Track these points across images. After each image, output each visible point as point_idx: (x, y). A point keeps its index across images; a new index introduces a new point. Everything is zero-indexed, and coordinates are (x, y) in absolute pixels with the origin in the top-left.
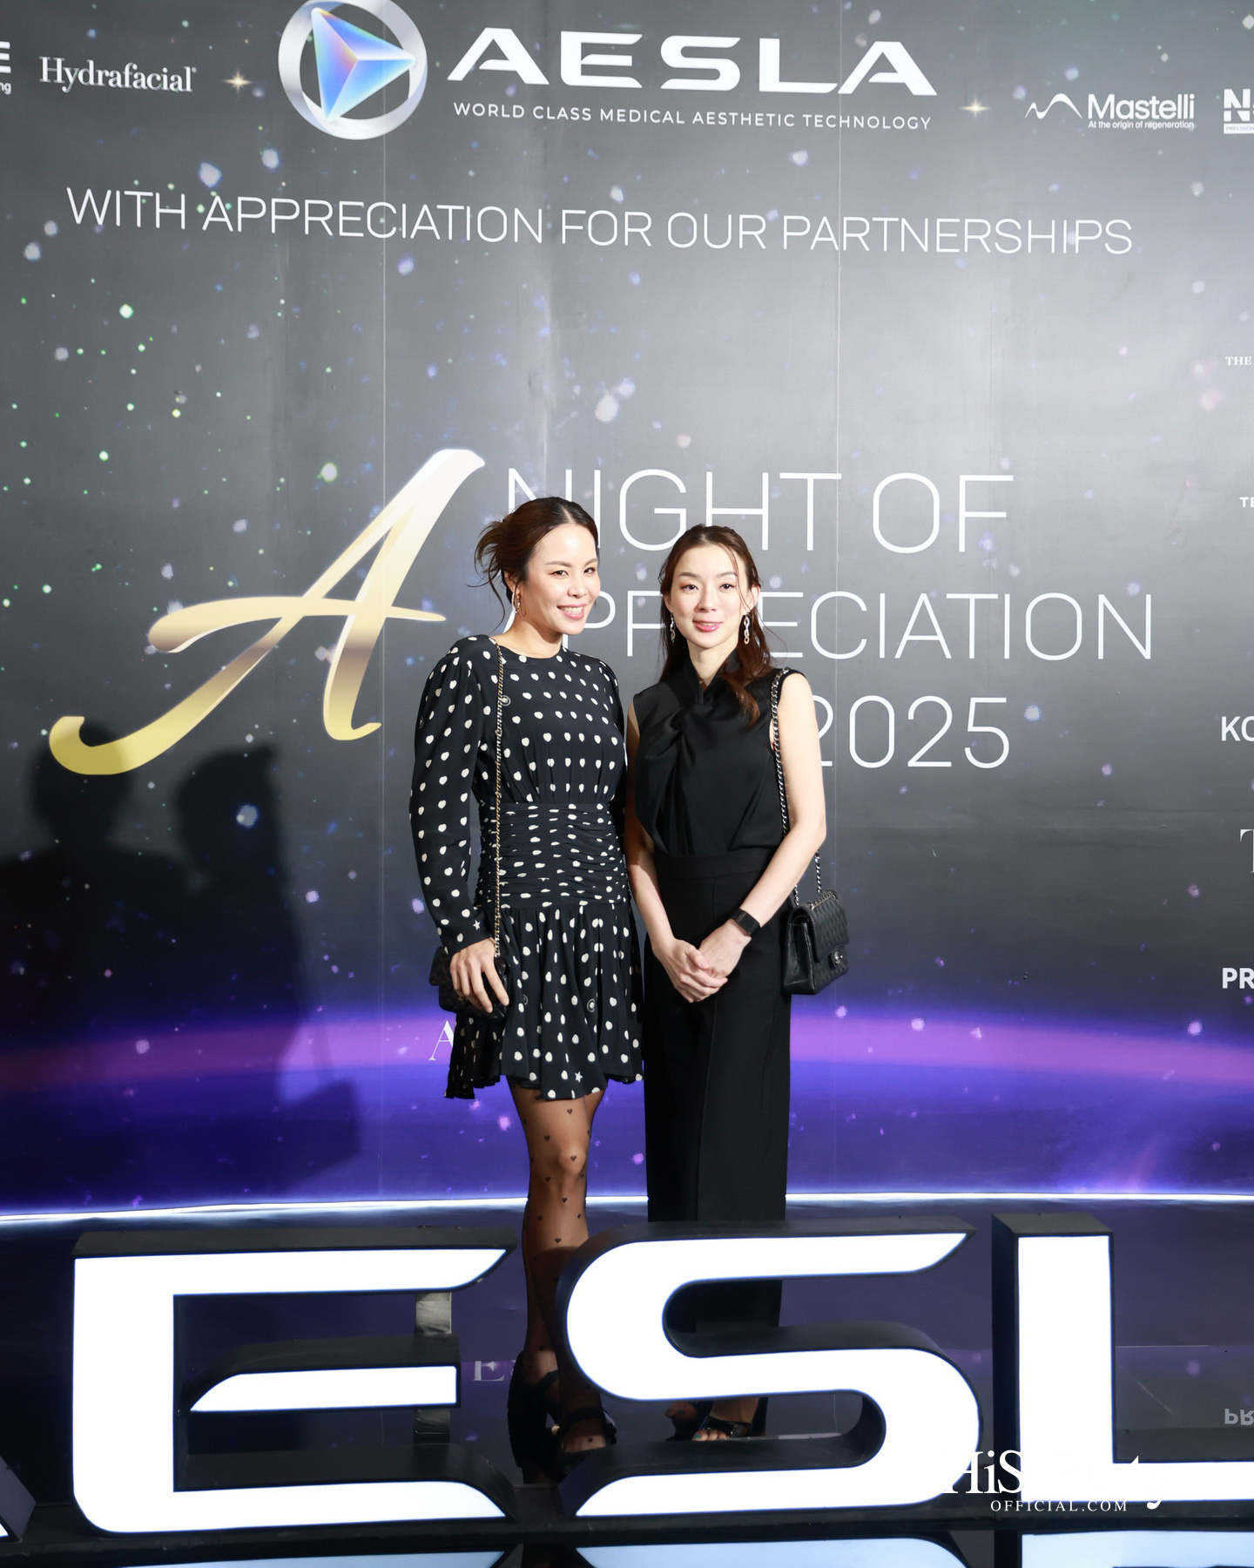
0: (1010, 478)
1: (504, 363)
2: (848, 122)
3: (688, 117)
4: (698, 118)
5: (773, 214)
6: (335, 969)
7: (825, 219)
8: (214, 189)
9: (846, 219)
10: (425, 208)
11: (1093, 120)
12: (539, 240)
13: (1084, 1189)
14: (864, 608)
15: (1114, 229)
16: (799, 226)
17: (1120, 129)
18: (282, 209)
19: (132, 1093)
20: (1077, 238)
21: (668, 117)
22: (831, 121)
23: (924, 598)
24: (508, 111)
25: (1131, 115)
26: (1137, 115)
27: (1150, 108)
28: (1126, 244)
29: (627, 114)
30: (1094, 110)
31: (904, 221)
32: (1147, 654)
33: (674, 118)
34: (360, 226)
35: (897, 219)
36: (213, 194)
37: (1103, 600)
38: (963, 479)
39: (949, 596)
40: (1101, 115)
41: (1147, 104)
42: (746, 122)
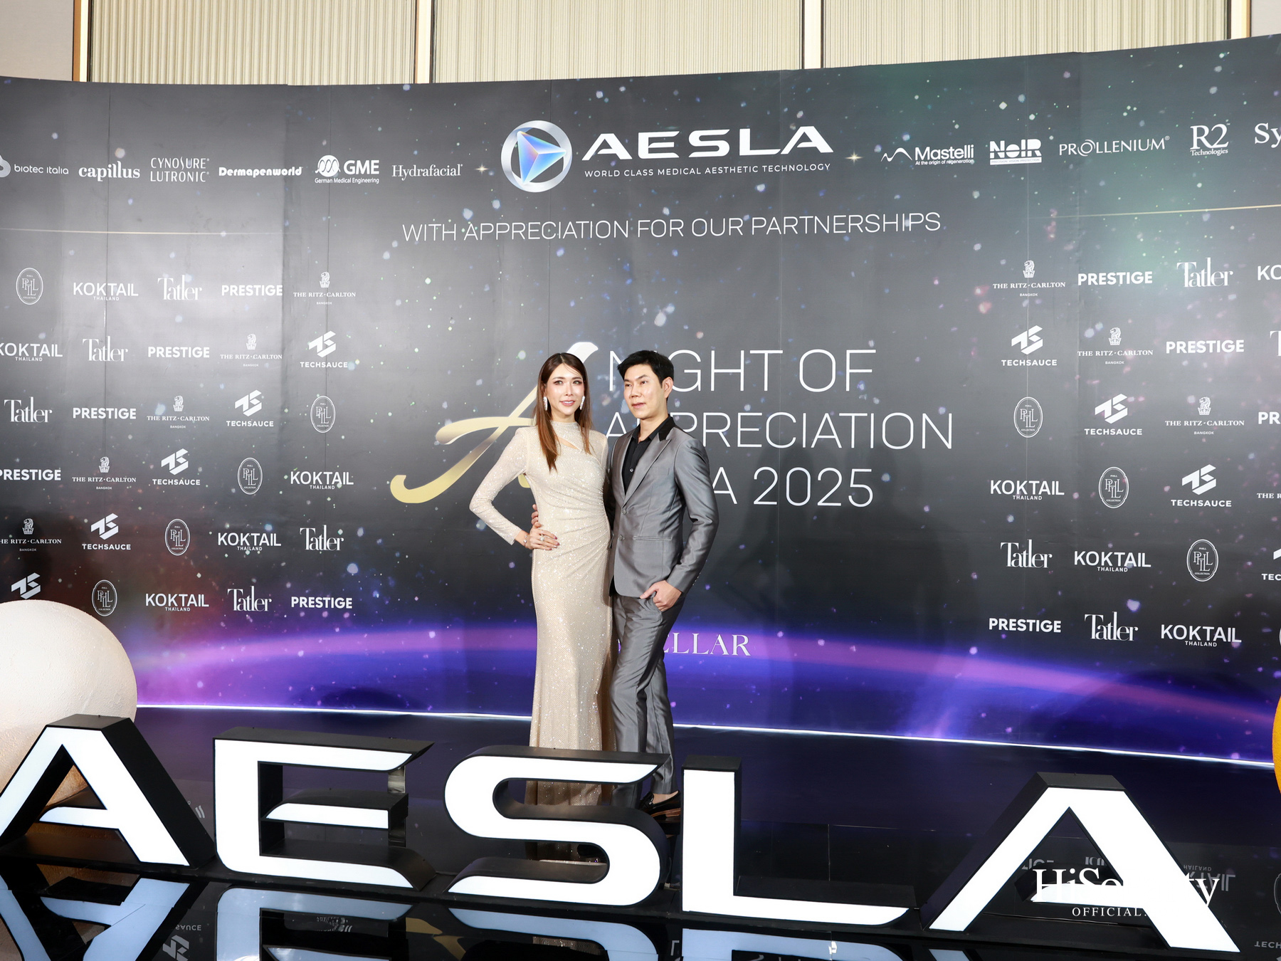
0: (874, 351)
1: (608, 298)
2: (786, 168)
3: (702, 170)
4: (708, 171)
5: (747, 217)
6: (523, 601)
7: (774, 218)
8: (469, 220)
9: (785, 218)
10: (570, 223)
11: (918, 161)
12: (627, 236)
13: (910, 734)
14: (794, 421)
15: (931, 217)
16: (761, 222)
17: (933, 165)
18: (501, 228)
19: (427, 656)
20: (910, 223)
21: (692, 171)
22: (777, 168)
23: (827, 415)
24: (612, 173)
25: (939, 157)
26: (942, 157)
27: (949, 153)
28: (937, 225)
29: (671, 171)
30: (919, 155)
31: (816, 218)
32: (949, 446)
33: (696, 172)
34: (539, 234)
35: (812, 217)
36: (469, 223)
37: (925, 416)
38: (849, 352)
39: (841, 414)
40: (922, 158)
41: (947, 151)
42: (733, 171)
